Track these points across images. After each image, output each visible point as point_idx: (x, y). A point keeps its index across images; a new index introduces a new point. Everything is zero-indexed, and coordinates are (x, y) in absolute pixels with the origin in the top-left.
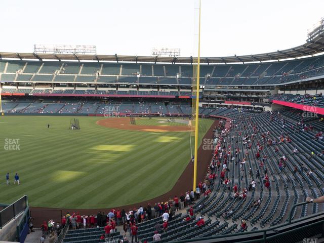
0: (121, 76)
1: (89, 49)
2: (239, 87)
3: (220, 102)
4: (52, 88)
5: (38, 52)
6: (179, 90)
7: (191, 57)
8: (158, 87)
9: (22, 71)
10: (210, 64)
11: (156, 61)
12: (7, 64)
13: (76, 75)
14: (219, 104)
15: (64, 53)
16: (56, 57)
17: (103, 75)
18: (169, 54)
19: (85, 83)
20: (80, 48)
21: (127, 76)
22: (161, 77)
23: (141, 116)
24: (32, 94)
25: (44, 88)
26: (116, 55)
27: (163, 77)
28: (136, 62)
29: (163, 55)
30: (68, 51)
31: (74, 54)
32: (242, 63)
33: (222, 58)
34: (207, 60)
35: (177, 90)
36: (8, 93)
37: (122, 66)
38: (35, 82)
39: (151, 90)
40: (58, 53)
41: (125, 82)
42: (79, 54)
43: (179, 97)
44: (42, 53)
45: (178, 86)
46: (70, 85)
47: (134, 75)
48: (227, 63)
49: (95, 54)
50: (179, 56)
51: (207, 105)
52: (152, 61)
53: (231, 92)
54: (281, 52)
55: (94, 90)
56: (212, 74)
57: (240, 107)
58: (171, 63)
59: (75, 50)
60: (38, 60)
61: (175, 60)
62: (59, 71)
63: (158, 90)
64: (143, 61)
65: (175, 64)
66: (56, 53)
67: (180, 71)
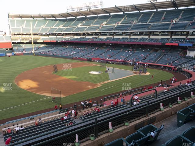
0: (119, 25)
4: (73, 37)
6: (171, 37)
8: (150, 34)
9: (62, 25)
12: (58, 21)
13: (88, 26)
15: (83, 10)
16: (81, 14)
17: (106, 25)
19: (89, 32)
20: (91, 5)
21: (124, 24)
22: (155, 23)
23: (107, 63)
24: (60, 41)
25: (68, 37)
27: (157, 23)
28: (138, 12)
30: (85, 8)
35: (169, 37)
36: (49, 41)
37: (126, 16)
38: (62, 33)
39: (142, 37)
40: (80, 11)
43: (166, 44)
44: (71, 12)
46: (84, 34)
47: (130, 23)
49: (101, 8)
58: (174, 9)
60: (74, 18)
62: (81, 24)
63: (149, 37)
64: (144, 10)
65: (179, 8)
66: (78, 11)
67: (181, 15)
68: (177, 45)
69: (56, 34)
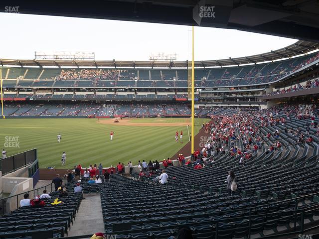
0: (119, 80)
1: (88, 55)
2: (235, 88)
3: (217, 104)
4: (51, 93)
5: (39, 59)
6: (176, 93)
7: (187, 61)
8: (155, 91)
9: (23, 77)
10: (205, 67)
11: (153, 66)
12: (8, 71)
13: (76, 81)
14: (215, 105)
15: (63, 60)
16: (56, 64)
17: (101, 80)
18: (166, 58)
19: (84, 88)
20: (79, 55)
21: (125, 80)
22: (158, 81)
24: (32, 99)
25: (44, 93)
26: (114, 60)
27: (160, 81)
28: (133, 68)
29: (160, 60)
30: (68, 57)
31: (74, 60)
32: (237, 66)
33: (217, 61)
34: (203, 64)
35: (174, 93)
37: (119, 71)
38: (35, 88)
39: (149, 93)
40: (58, 60)
41: (123, 86)
42: (78, 60)
43: (177, 100)
44: (43, 59)
45: (175, 89)
46: (70, 90)
47: (132, 79)
48: (223, 67)
49: (93, 60)
50: (175, 61)
51: (204, 107)
52: (149, 66)
53: (228, 93)
54: (274, 52)
55: (93, 95)
56: (208, 76)
57: (236, 107)
58: (168, 68)
59: (74, 56)
60: (39, 67)
61: (171, 64)
63: (156, 93)
64: (140, 66)
65: (172, 68)
66: (56, 60)
67: (177, 75)
68: (185, 99)
69: (16, 89)
